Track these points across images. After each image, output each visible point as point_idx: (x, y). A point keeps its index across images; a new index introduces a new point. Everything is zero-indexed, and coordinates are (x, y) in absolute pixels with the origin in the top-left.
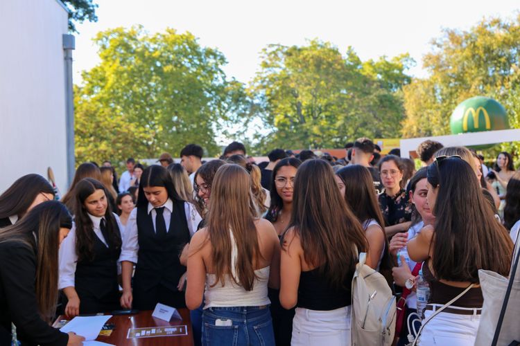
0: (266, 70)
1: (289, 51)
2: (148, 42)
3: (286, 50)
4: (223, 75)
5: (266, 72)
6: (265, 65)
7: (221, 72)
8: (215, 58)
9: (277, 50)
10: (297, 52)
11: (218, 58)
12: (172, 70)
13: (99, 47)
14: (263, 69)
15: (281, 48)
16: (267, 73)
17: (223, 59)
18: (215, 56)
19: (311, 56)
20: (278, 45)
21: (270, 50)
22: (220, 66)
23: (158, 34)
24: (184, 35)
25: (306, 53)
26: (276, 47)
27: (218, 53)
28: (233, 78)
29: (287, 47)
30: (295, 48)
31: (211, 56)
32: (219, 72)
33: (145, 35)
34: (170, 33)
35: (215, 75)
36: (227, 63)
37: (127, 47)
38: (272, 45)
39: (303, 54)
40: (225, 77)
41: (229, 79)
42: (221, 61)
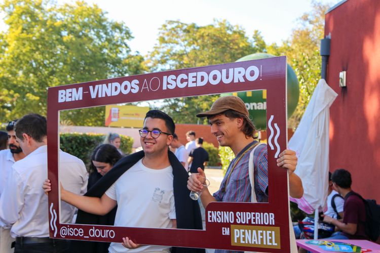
0: (163, 45)
1: (187, 29)
2: (55, 12)
3: (185, 27)
4: (128, 49)
5: (163, 47)
6: (162, 40)
7: (126, 45)
8: (121, 33)
9: (177, 27)
10: (195, 29)
11: (124, 32)
12: (71, 40)
13: (6, 14)
14: (161, 44)
15: (180, 25)
16: (165, 48)
17: (128, 34)
18: (121, 30)
19: (207, 34)
20: (178, 22)
21: (169, 27)
22: (126, 41)
23: (67, 5)
24: (91, 8)
25: (202, 31)
26: (175, 25)
27: (124, 28)
28: (138, 52)
29: (186, 25)
30: (193, 26)
31: (118, 30)
32: (124, 45)
33: (53, 6)
34: (79, 5)
35: (120, 48)
36: (133, 38)
37: (33, 16)
38: (171, 22)
39: (200, 32)
40: (130, 51)
41: (133, 53)
42: (128, 36)
